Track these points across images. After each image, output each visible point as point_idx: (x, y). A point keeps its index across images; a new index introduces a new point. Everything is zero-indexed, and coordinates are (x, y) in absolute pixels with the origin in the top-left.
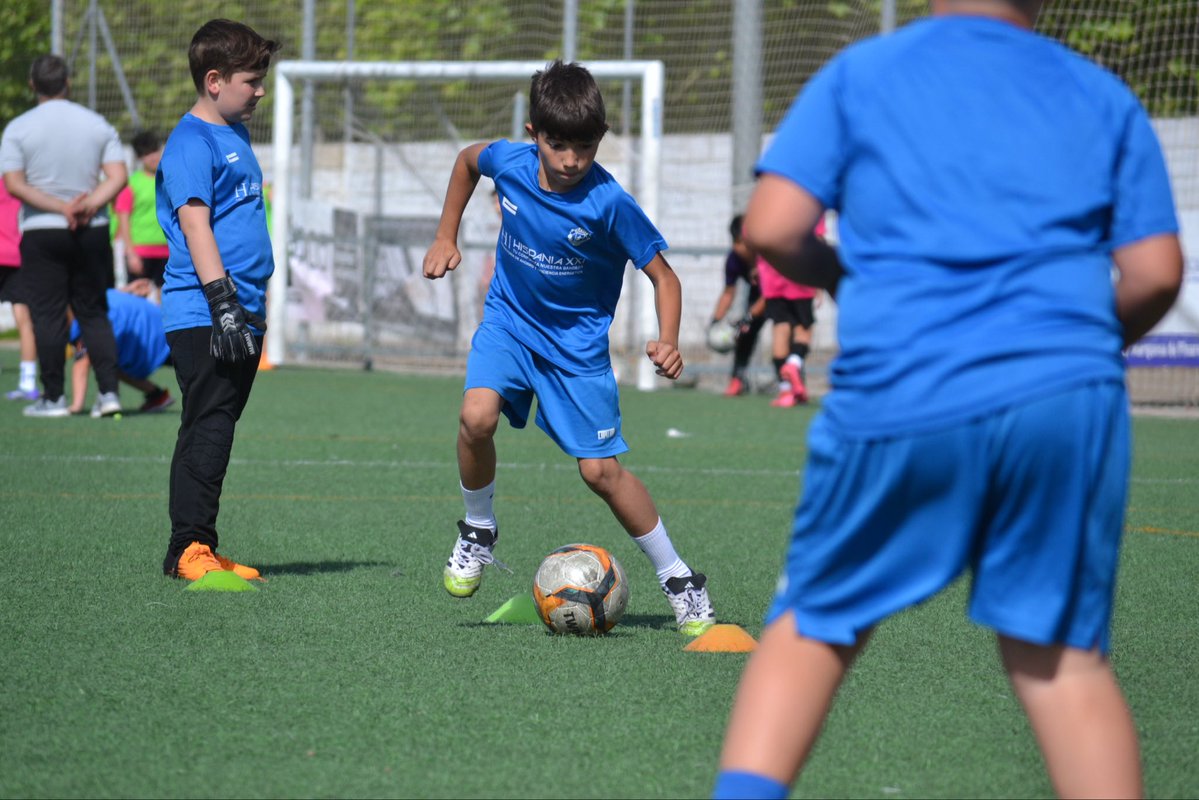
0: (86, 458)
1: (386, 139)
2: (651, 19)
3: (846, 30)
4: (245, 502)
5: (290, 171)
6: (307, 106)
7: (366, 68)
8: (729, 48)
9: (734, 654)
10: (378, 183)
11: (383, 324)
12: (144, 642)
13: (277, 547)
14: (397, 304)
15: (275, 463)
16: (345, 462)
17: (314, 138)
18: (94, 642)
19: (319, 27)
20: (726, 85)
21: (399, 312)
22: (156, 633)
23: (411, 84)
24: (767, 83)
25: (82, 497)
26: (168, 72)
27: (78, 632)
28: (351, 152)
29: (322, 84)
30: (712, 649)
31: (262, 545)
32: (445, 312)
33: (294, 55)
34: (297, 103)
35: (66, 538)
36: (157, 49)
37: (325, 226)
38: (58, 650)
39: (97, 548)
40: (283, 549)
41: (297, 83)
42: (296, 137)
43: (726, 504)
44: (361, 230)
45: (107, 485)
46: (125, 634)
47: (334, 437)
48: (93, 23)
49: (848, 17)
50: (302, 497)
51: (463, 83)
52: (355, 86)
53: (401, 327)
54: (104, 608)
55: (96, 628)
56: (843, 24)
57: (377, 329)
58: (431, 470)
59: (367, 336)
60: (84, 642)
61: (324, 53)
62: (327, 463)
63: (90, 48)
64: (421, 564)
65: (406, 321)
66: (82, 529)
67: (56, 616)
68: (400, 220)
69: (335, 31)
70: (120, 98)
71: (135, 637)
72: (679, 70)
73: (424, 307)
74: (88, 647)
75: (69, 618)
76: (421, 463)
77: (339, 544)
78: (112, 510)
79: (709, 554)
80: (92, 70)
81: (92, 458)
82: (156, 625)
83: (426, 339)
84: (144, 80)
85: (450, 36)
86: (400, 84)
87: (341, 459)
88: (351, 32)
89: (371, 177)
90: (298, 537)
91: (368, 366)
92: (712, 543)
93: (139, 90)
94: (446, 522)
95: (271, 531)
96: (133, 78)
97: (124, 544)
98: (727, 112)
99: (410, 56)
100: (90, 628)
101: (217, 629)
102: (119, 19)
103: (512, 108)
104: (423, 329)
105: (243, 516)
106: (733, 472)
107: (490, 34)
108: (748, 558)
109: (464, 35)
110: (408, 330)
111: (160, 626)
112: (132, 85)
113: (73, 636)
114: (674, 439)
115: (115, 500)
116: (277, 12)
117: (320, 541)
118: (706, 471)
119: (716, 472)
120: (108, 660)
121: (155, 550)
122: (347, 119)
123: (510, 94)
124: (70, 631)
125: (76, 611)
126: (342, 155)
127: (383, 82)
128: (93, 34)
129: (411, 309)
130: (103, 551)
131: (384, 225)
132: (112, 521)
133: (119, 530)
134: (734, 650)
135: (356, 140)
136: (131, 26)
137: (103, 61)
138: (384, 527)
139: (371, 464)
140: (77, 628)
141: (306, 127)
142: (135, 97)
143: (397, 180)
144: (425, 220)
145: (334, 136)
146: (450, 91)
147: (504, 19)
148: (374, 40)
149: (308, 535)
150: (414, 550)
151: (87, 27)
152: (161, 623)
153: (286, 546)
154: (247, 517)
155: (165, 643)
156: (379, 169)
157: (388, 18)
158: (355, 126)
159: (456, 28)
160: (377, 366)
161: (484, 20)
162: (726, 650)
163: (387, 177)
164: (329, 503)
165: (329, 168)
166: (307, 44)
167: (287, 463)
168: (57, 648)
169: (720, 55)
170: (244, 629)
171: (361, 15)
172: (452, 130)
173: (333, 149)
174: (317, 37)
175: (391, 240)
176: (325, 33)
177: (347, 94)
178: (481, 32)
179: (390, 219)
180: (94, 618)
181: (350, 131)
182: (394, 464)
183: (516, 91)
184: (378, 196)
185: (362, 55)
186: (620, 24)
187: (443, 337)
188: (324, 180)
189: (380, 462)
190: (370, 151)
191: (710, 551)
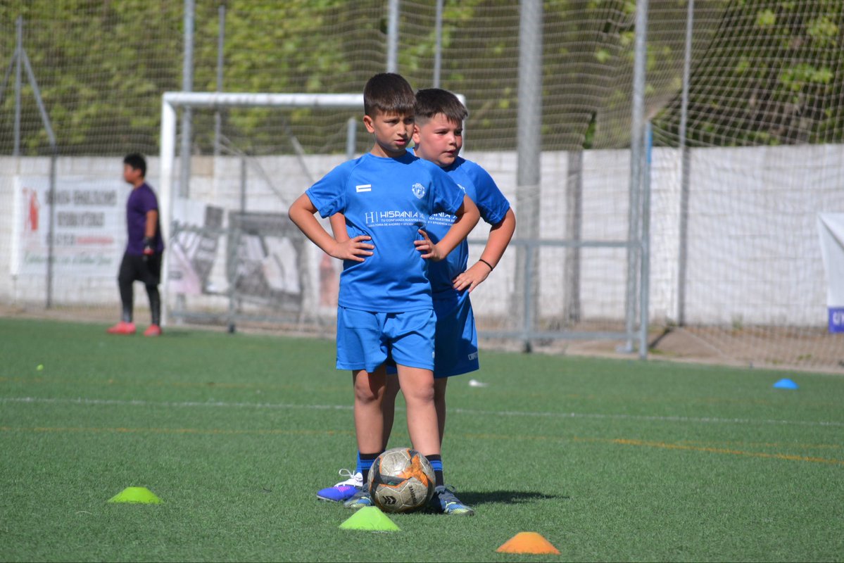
0: (18, 400)
1: (248, 153)
2: (455, 62)
3: (609, 73)
4: (146, 434)
5: (173, 178)
6: (186, 127)
7: (233, 97)
8: (514, 85)
9: (536, 555)
10: (243, 186)
11: (246, 297)
12: (76, 542)
13: (173, 470)
14: (256, 281)
15: (165, 404)
16: (220, 404)
17: (192, 152)
18: (38, 542)
19: (195, 66)
20: (513, 112)
21: (257, 288)
22: (85, 535)
23: (267, 110)
24: (544, 113)
25: (18, 430)
26: (76, 100)
27: (25, 534)
28: (219, 163)
29: (197, 110)
30: (520, 551)
31: (163, 468)
32: (293, 287)
33: (176, 87)
34: (178, 124)
35: (9, 461)
36: (69, 81)
37: (199, 220)
38: (10, 548)
39: (33, 470)
40: (177, 470)
41: (179, 108)
42: (177, 152)
43: (519, 438)
44: (225, 223)
45: (36, 420)
46: (62, 536)
47: (211, 384)
48: (19, 61)
49: (607, 62)
50: (190, 430)
51: (307, 110)
52: (223, 110)
53: (257, 299)
54: (43, 516)
55: (38, 531)
56: (606, 67)
57: (240, 301)
58: (287, 410)
59: (231, 306)
60: (29, 542)
61: (199, 86)
62: (207, 404)
63: (17, 81)
64: (286, 483)
65: (262, 295)
66: (20, 454)
67: (6, 522)
68: (258, 214)
69: (207, 69)
70: (40, 120)
71: (69, 538)
72: (475, 101)
73: (275, 282)
74: (34, 546)
75: (17, 524)
76: (280, 405)
77: (222, 467)
78: (41, 440)
79: (509, 477)
80: (18, 98)
81: (23, 400)
82: (84, 528)
83: (276, 308)
84: (57, 106)
85: (297, 74)
86: (256, 110)
87: (218, 401)
88: (220, 69)
89: (237, 183)
90: (190, 462)
91: (232, 330)
92: (511, 469)
93: (53, 113)
94: (303, 451)
95: (167, 457)
96: (49, 103)
97: (54, 467)
98: (513, 135)
99: (265, 89)
100: (33, 531)
101: (132, 532)
102: (38, 58)
103: (346, 131)
104: (274, 301)
105: (145, 445)
106: (523, 414)
107: (329, 72)
108: (540, 480)
109: (308, 73)
110: (264, 301)
111: (88, 530)
112: (48, 110)
113: (21, 537)
114: (476, 388)
115: (44, 432)
116: (164, 54)
117: (206, 465)
118: (502, 413)
119: (510, 414)
120: (50, 556)
121: (79, 471)
122: (216, 137)
123: (344, 120)
124: (18, 533)
125: (22, 517)
126: (212, 165)
127: (244, 109)
128: (18, 70)
129: (266, 285)
130: (38, 472)
131: (246, 218)
132: (43, 448)
133: (49, 455)
134: (535, 552)
135: (224, 153)
136: (48, 65)
137: (26, 90)
138: (255, 454)
139: (242, 405)
140: (23, 531)
141: (185, 144)
142: (51, 119)
143: (256, 186)
144: (276, 215)
145: (208, 151)
146: (296, 117)
147: (340, 61)
148: (237, 76)
149: (197, 460)
150: (280, 472)
151: (14, 65)
152: (89, 527)
153: (180, 468)
154: (148, 446)
155: (93, 543)
156: (244, 176)
157: (249, 59)
158: (222, 142)
159: (302, 68)
160: (239, 330)
161: (323, 63)
162: (530, 551)
163: (249, 182)
164: (211, 436)
165: (201, 175)
166: (186, 79)
167: (175, 404)
168: (9, 546)
169: (507, 90)
170: (153, 532)
171: (228, 55)
172: (298, 147)
173: (206, 161)
174: (193, 74)
175: (253, 232)
176: (200, 70)
177: (217, 117)
178: (320, 71)
179: (250, 214)
180: (36, 523)
181: (217, 146)
182: (259, 405)
183: (349, 117)
184: (243, 198)
185: (227, 88)
186: (430, 65)
187: (289, 306)
188: (197, 184)
189: (248, 404)
190: (235, 163)
191: (510, 475)
